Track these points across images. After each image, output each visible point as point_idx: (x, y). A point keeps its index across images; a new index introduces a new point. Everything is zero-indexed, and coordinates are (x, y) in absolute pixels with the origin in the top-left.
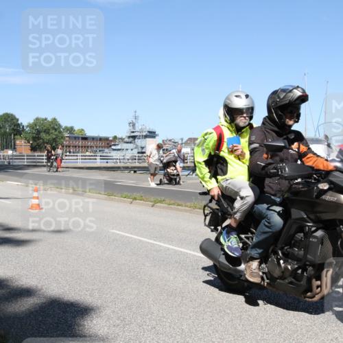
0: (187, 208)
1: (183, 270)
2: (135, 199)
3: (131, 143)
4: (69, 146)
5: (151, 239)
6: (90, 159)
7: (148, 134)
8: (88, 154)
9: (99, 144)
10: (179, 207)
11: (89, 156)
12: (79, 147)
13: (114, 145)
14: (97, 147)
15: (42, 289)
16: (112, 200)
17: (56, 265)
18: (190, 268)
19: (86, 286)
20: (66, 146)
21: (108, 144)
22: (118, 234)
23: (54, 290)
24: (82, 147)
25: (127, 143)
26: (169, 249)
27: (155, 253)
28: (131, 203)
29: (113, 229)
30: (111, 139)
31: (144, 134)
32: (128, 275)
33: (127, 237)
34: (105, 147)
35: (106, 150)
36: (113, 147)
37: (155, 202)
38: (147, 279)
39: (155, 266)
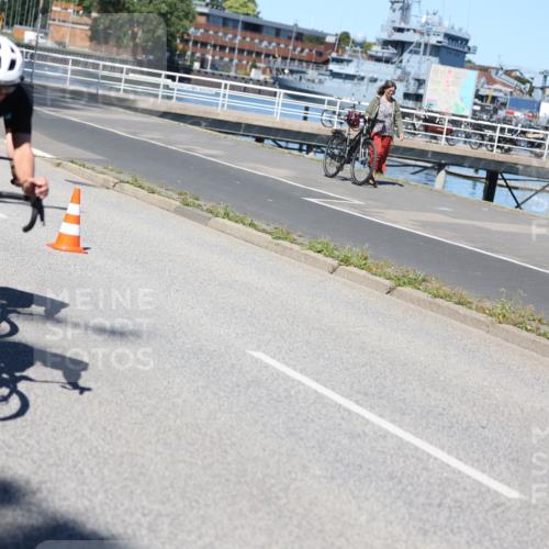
0: (482, 317)
1: (400, 503)
2: (346, 261)
3: (388, 61)
4: (204, 45)
5: (348, 396)
6: (260, 92)
7: (446, 43)
8: (254, 74)
9: (294, 49)
10: (462, 310)
11: (258, 82)
12: (232, 50)
13: (339, 61)
14: (284, 58)
15: (39, 490)
16: (283, 252)
17: (86, 430)
18: (422, 499)
19: (145, 503)
20: (195, 43)
21: (320, 54)
22: (267, 366)
23: (65, 499)
24: (241, 51)
25: (378, 60)
26: (385, 435)
27: (345, 441)
28: (334, 270)
29: (258, 348)
30: (330, 39)
31: (433, 40)
32: (255, 491)
33: (287, 379)
34: (308, 62)
35: (312, 73)
36: (334, 67)
37: (400, 281)
38: (300, 510)
39: (333, 478)
